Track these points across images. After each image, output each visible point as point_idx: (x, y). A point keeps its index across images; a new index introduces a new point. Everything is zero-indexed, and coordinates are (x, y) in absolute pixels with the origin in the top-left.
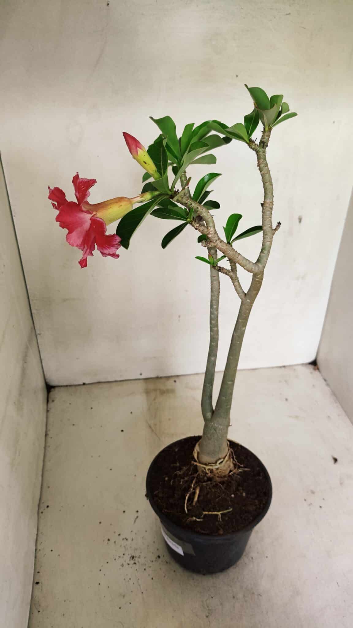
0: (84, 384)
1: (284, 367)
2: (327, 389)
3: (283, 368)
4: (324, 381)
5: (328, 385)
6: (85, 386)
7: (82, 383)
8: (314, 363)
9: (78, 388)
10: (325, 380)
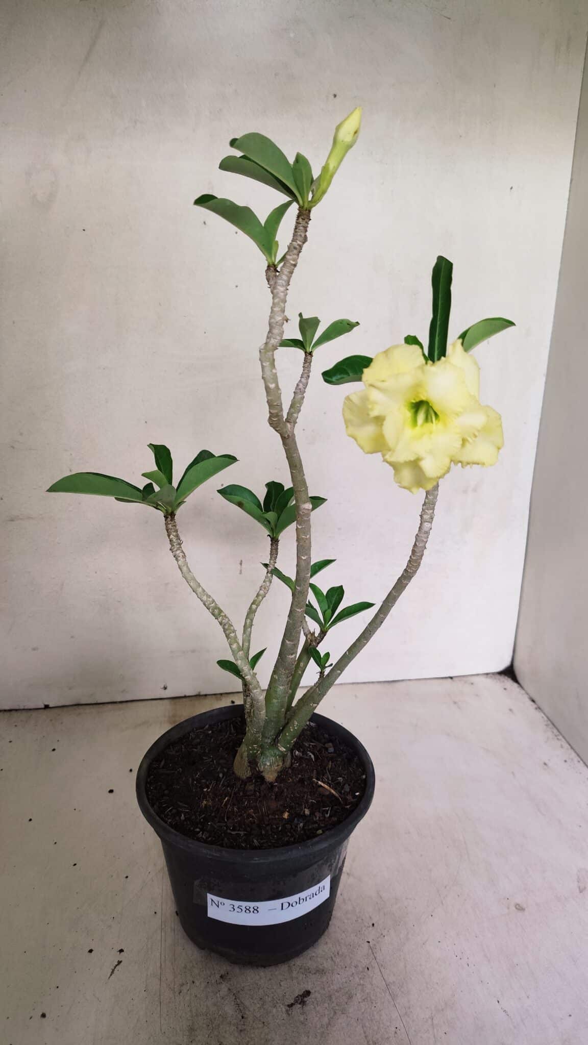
0: (47, 707)
1: (451, 678)
2: (539, 715)
3: (450, 680)
4: (532, 703)
5: (539, 708)
6: (48, 710)
7: (43, 707)
8: (510, 673)
9: (34, 714)
10: (533, 701)
